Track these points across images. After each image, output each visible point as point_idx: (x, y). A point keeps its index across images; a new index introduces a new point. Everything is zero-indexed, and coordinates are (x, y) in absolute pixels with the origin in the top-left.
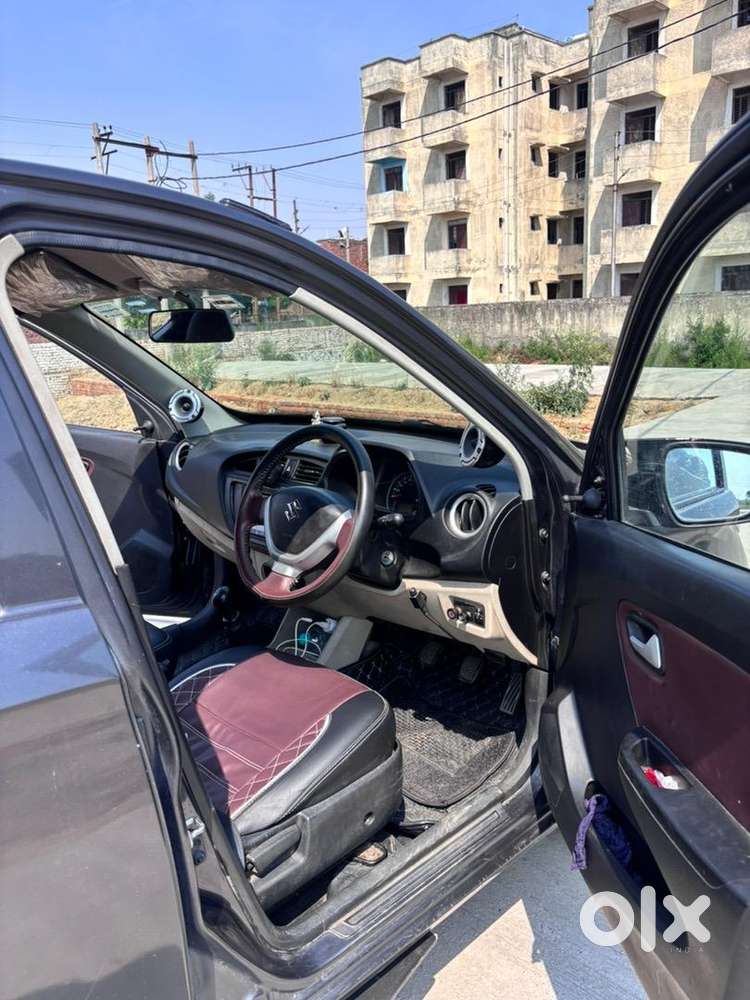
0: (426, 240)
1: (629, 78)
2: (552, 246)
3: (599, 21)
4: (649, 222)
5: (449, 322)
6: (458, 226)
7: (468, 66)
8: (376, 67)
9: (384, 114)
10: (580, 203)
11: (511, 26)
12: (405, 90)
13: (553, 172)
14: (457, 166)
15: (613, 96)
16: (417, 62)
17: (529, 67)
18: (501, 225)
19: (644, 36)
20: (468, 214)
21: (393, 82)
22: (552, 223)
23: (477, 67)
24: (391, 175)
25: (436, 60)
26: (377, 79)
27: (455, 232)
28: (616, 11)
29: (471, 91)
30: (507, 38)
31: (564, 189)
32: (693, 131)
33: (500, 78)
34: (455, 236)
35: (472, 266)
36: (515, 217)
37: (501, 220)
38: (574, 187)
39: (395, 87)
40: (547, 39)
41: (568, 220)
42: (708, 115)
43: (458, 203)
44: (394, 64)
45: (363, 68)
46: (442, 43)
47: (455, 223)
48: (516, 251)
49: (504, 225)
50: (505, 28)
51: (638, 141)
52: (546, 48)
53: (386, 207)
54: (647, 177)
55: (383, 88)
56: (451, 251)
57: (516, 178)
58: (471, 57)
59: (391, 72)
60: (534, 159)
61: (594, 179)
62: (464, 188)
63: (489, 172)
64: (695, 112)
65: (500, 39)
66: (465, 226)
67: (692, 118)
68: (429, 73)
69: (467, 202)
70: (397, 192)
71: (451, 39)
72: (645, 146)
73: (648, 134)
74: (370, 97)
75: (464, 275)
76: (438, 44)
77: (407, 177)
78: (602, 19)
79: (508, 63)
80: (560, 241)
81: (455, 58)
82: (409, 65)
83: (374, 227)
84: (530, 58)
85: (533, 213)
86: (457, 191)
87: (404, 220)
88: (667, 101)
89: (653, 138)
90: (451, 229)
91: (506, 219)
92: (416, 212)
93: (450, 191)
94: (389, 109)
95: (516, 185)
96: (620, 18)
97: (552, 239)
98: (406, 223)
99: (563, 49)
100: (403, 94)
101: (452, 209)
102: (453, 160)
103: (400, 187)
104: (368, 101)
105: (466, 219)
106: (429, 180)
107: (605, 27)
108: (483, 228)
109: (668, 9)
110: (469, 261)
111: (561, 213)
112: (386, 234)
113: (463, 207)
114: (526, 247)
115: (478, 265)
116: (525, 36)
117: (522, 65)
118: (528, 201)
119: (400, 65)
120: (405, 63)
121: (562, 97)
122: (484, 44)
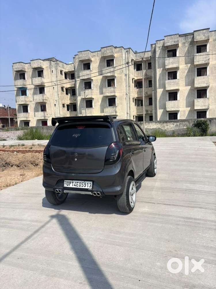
0: (34, 109)
1: (84, 74)
2: (68, 111)
3: (76, 61)
4: (92, 107)
5: (45, 130)
6: (43, 106)
7: (44, 67)
8: (18, 64)
9: (20, 76)
10: (74, 101)
11: (53, 58)
12: (26, 70)
13: (67, 94)
14: (42, 91)
15: (81, 78)
16: (29, 64)
17: (60, 69)
18: (55, 106)
19: (87, 65)
20: (46, 103)
21: (23, 68)
22: (68, 106)
23: (46, 67)
24: (23, 91)
25: (35, 65)
26: (18, 67)
27: (43, 107)
28: (80, 60)
29: (45, 73)
30: (53, 62)
31: (70, 98)
32: (100, 88)
33: (52, 71)
34: (43, 108)
35: (48, 116)
36: (59, 104)
37: (55, 105)
38: (72, 97)
39: (23, 69)
40: (63, 63)
41: (72, 105)
42: (102, 84)
43: (43, 100)
44: (22, 64)
45: (13, 64)
46: (37, 61)
47: (43, 105)
48: (60, 113)
49: (56, 105)
50: (51, 58)
51: (87, 89)
52: (63, 65)
53: (22, 100)
54: (91, 97)
55: (20, 69)
56: (42, 112)
57: (58, 94)
58: (45, 65)
59: (22, 66)
60: (62, 90)
61: (78, 97)
62: (45, 96)
63: (51, 93)
64: (100, 83)
65: (52, 62)
66: (45, 106)
67: (99, 85)
68: (34, 67)
69: (46, 100)
70: (25, 96)
71: (39, 60)
72: (90, 90)
73: (90, 87)
74: (16, 71)
75: (46, 118)
76: (35, 61)
77: (28, 92)
78: (77, 61)
79: (54, 67)
80: (70, 110)
81: (41, 65)
82: (27, 65)
83: (18, 105)
84: (59, 67)
85: (63, 103)
86: (43, 97)
87: (27, 103)
88: (93, 80)
89: (91, 88)
90: (41, 106)
91: (56, 104)
92: (31, 102)
93: (41, 97)
94: (21, 75)
95: (58, 97)
96: (81, 61)
97: (68, 110)
98: (28, 104)
99: (67, 65)
100: (26, 71)
101: (42, 101)
102: (41, 89)
103: (26, 95)
104: (15, 72)
105: (45, 104)
106: (35, 93)
107: (78, 62)
108: (51, 106)
109: (92, 61)
110: (47, 115)
111: (70, 103)
112: (22, 107)
113: (45, 101)
114: (62, 111)
115: (50, 116)
116: (58, 62)
117: (58, 68)
118: (62, 100)
119: (25, 64)
120: (26, 64)
121: (67, 76)
122: (48, 62)
